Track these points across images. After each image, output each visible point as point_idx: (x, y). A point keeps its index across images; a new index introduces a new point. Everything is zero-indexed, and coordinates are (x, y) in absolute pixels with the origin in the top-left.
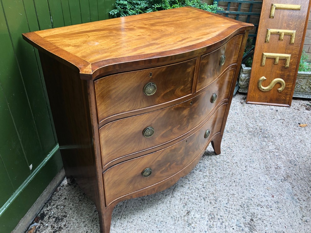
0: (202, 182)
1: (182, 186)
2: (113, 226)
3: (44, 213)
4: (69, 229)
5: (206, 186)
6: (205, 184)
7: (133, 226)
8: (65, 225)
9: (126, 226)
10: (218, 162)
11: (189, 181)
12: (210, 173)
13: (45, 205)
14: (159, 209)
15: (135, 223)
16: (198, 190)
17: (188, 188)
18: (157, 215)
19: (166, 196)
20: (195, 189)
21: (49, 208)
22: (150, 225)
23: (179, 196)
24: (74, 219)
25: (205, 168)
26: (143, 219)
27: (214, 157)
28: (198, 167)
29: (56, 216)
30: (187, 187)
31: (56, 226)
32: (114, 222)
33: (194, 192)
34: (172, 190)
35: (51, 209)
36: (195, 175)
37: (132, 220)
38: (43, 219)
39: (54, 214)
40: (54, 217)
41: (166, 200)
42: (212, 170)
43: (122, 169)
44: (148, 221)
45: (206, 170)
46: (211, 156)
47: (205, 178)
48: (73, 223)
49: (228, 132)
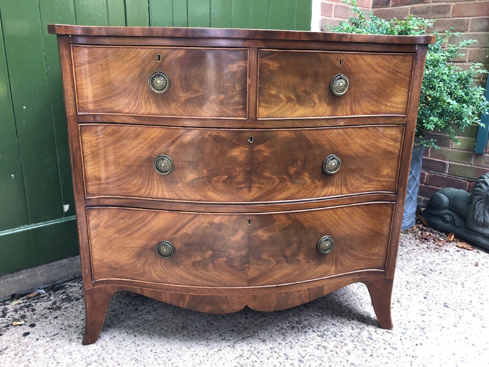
0: (306, 352)
1: (264, 341)
2: (112, 336)
3: (64, 286)
4: (65, 313)
5: (308, 360)
6: (307, 357)
7: (134, 350)
8: (66, 308)
9: (125, 346)
10: (371, 339)
11: (285, 339)
12: (337, 347)
13: (74, 279)
14: (192, 349)
15: (139, 348)
16: (287, 359)
17: (271, 348)
18: (179, 356)
19: (223, 339)
20: (281, 354)
21: (76, 284)
22: (155, 363)
23: (243, 350)
24: (82, 307)
25: (335, 336)
26: (156, 350)
27: (372, 329)
28: (321, 329)
29: (71, 294)
30: (271, 346)
31: (58, 304)
32: (118, 333)
33: (275, 358)
34: (241, 338)
35: (76, 286)
36: (304, 337)
37: (140, 343)
38: (56, 292)
39: (72, 292)
40: (67, 295)
41: (215, 345)
42: (346, 345)
43: (122, 221)
44: (159, 355)
45: (334, 339)
46: (368, 325)
47: (318, 349)
48: (77, 310)
49: (447, 307)
